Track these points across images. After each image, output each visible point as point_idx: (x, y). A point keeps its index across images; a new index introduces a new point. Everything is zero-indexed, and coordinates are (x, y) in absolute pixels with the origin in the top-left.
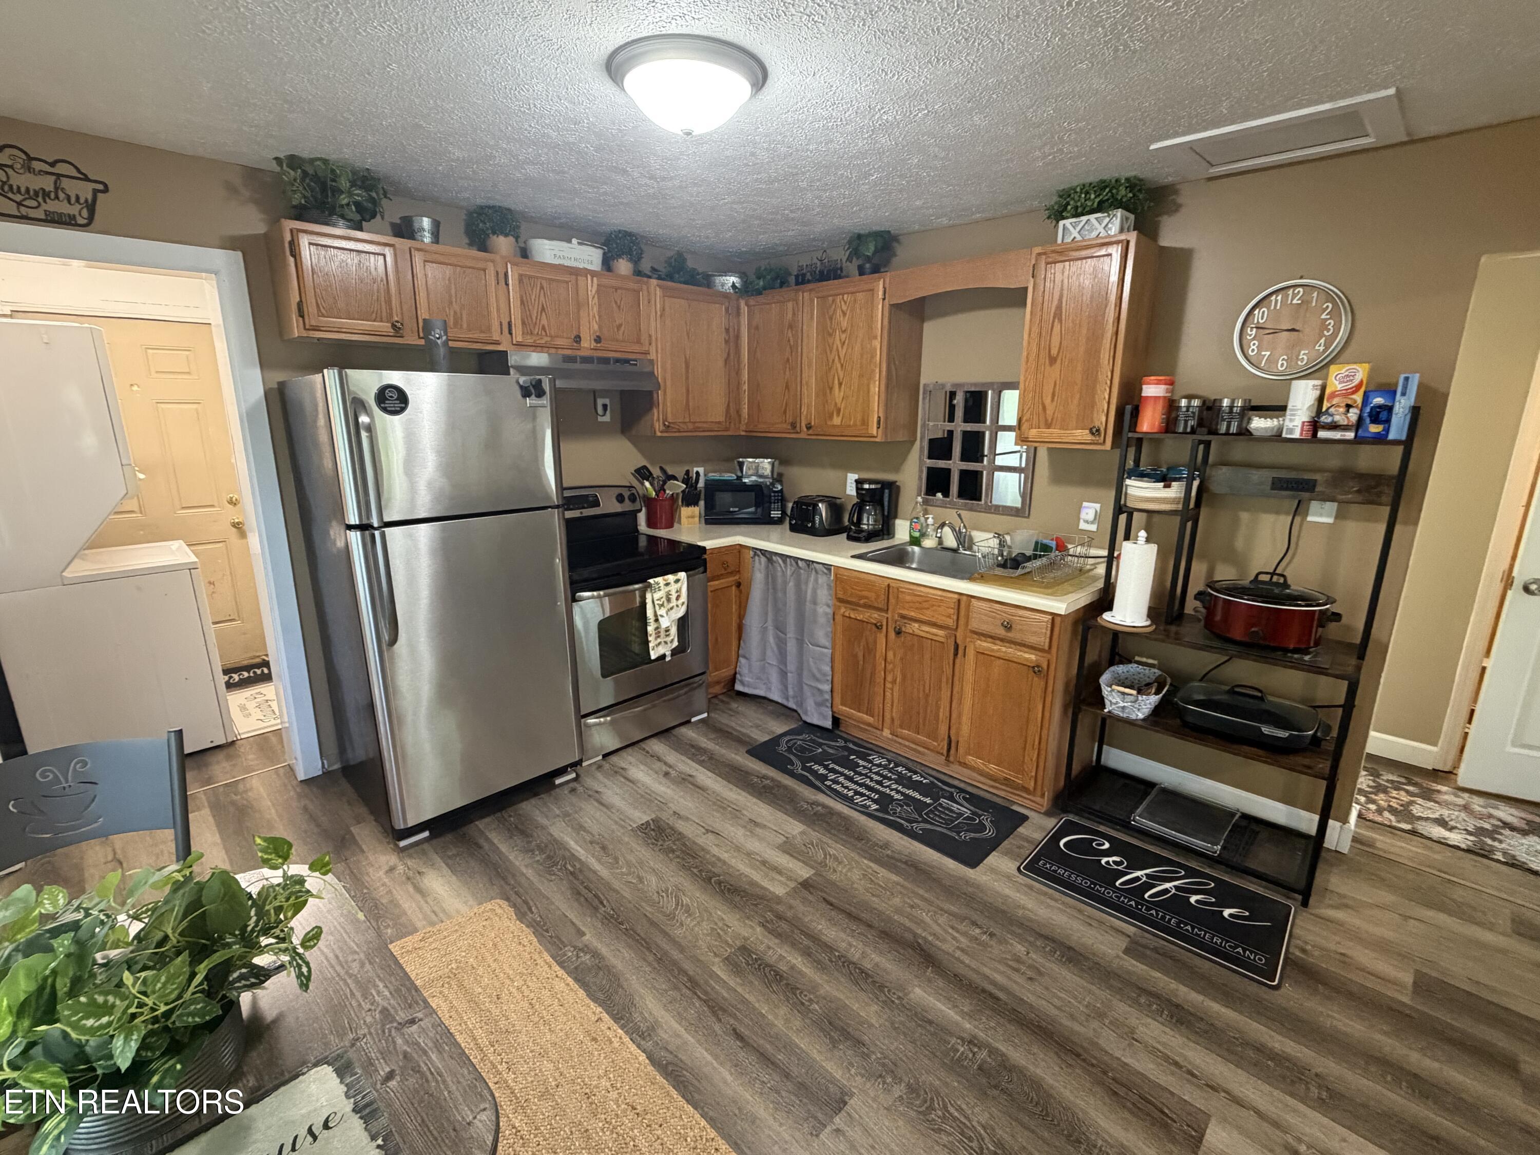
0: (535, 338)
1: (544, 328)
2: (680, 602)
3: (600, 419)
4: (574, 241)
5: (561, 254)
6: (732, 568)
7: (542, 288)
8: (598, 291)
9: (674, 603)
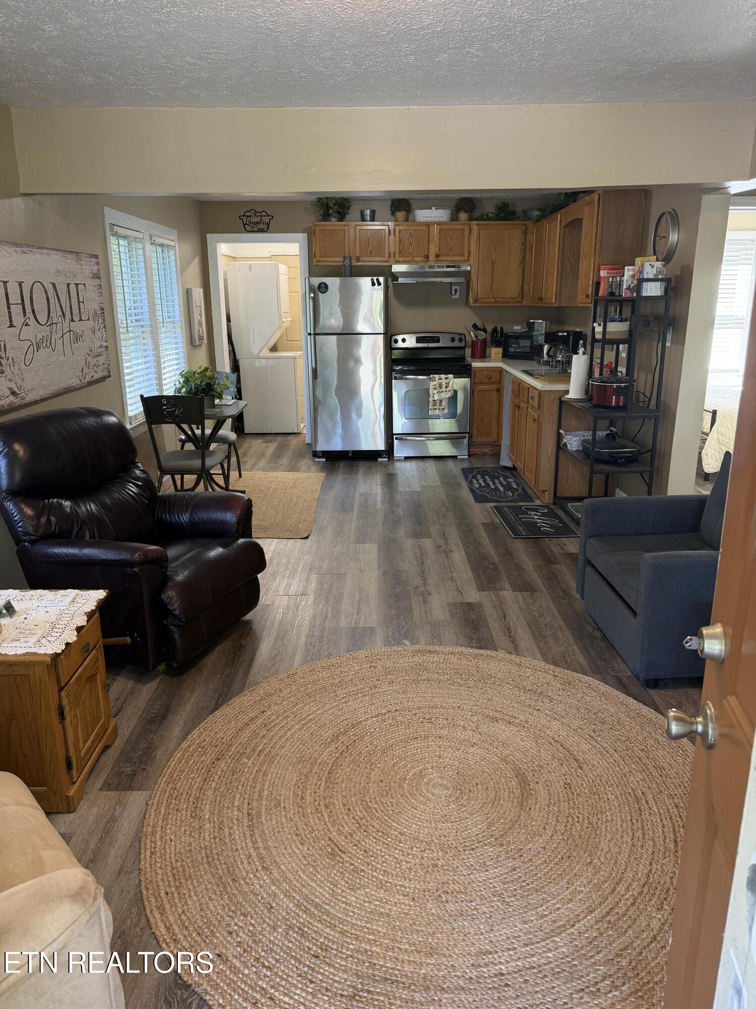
0: (405, 258)
1: (410, 253)
2: (448, 389)
3: (453, 297)
4: (434, 208)
5: (427, 216)
6: (494, 380)
7: (411, 234)
8: (440, 232)
9: (444, 389)
